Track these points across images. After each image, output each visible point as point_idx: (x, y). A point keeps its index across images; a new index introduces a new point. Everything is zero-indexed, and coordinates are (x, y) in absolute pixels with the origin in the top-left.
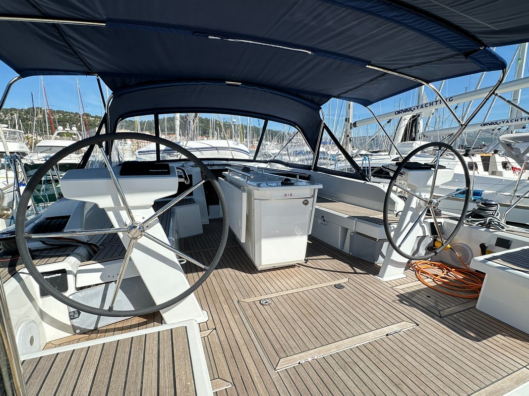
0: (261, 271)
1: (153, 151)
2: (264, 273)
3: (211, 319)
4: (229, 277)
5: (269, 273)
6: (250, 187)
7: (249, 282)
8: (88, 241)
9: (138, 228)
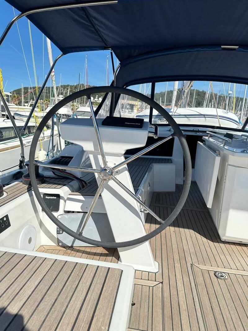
0: (225, 242)
1: (147, 116)
2: (227, 245)
3: (161, 271)
4: (189, 238)
5: (233, 246)
6: (225, 152)
7: (208, 249)
8: (81, 178)
9: (107, 171)
